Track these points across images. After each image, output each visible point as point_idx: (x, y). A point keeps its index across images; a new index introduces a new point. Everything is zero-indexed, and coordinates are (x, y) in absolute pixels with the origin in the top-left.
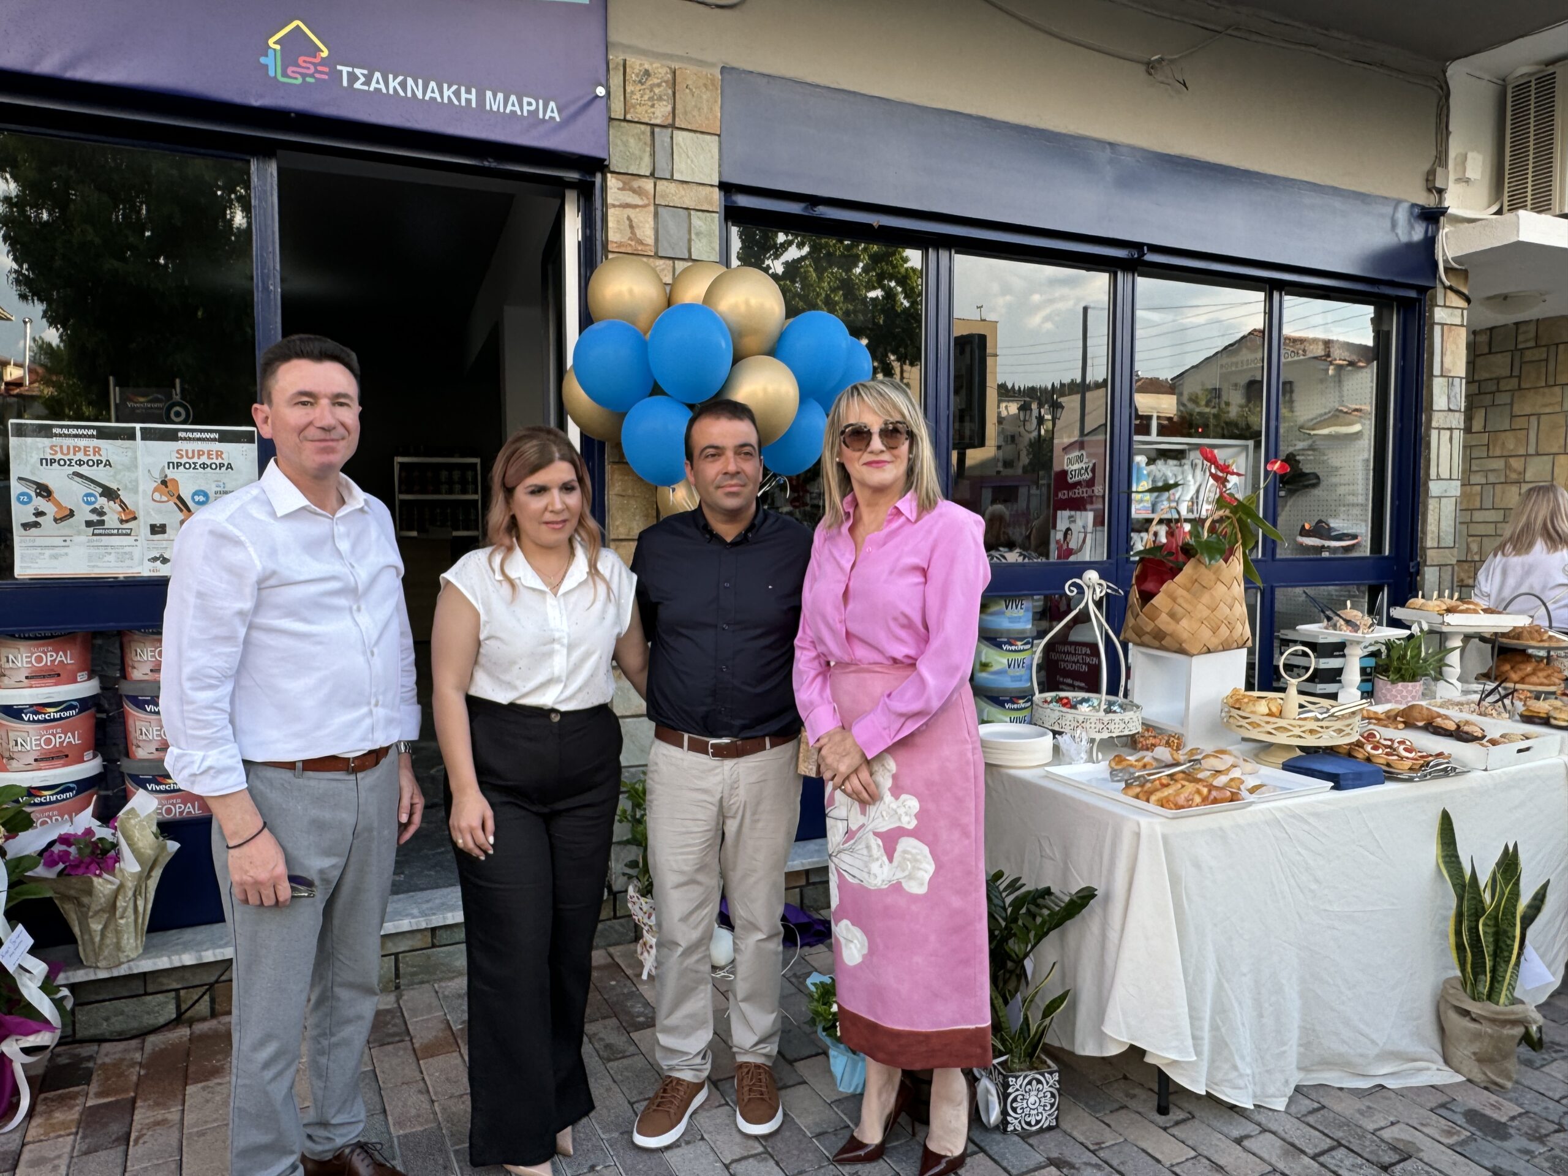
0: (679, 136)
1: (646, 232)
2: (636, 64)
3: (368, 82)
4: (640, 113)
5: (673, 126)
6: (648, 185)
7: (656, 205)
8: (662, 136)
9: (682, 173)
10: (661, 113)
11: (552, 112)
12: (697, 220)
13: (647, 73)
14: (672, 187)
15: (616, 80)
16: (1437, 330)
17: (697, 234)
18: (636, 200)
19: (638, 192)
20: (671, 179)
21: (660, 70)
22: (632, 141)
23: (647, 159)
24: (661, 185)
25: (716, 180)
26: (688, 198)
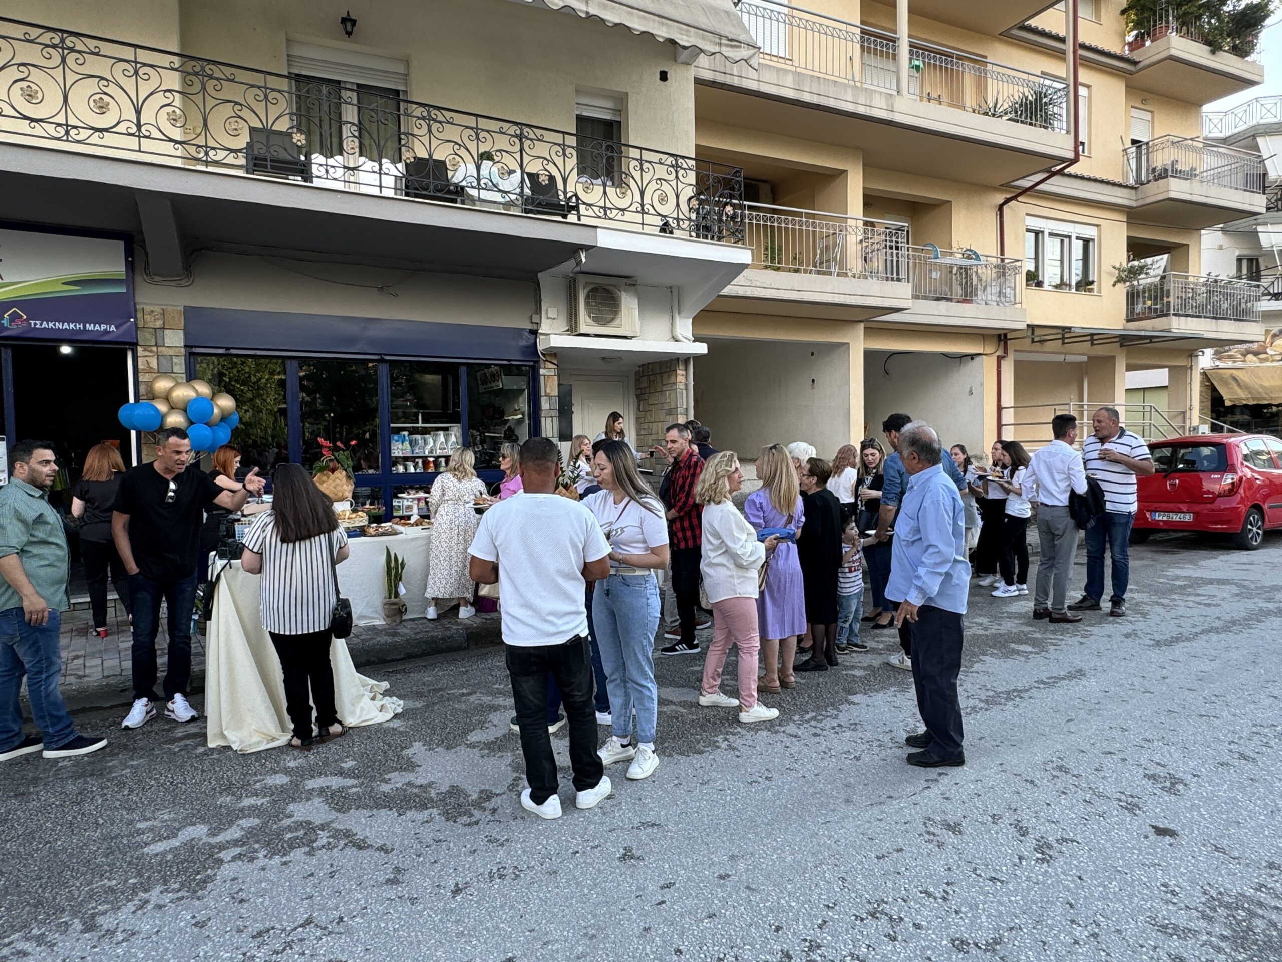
0: (167, 332)
1: (154, 364)
2: (148, 308)
3: (41, 324)
4: (151, 325)
5: (164, 328)
6: (155, 349)
7: (158, 356)
8: (159, 332)
9: (168, 344)
10: (159, 323)
11: (113, 328)
12: (175, 360)
13: (152, 311)
14: (164, 349)
15: (139, 315)
16: (542, 378)
17: (175, 364)
18: (150, 354)
19: (151, 351)
20: (164, 346)
21: (158, 309)
22: (147, 335)
23: (153, 340)
24: (160, 349)
25: (182, 345)
26: (171, 352)
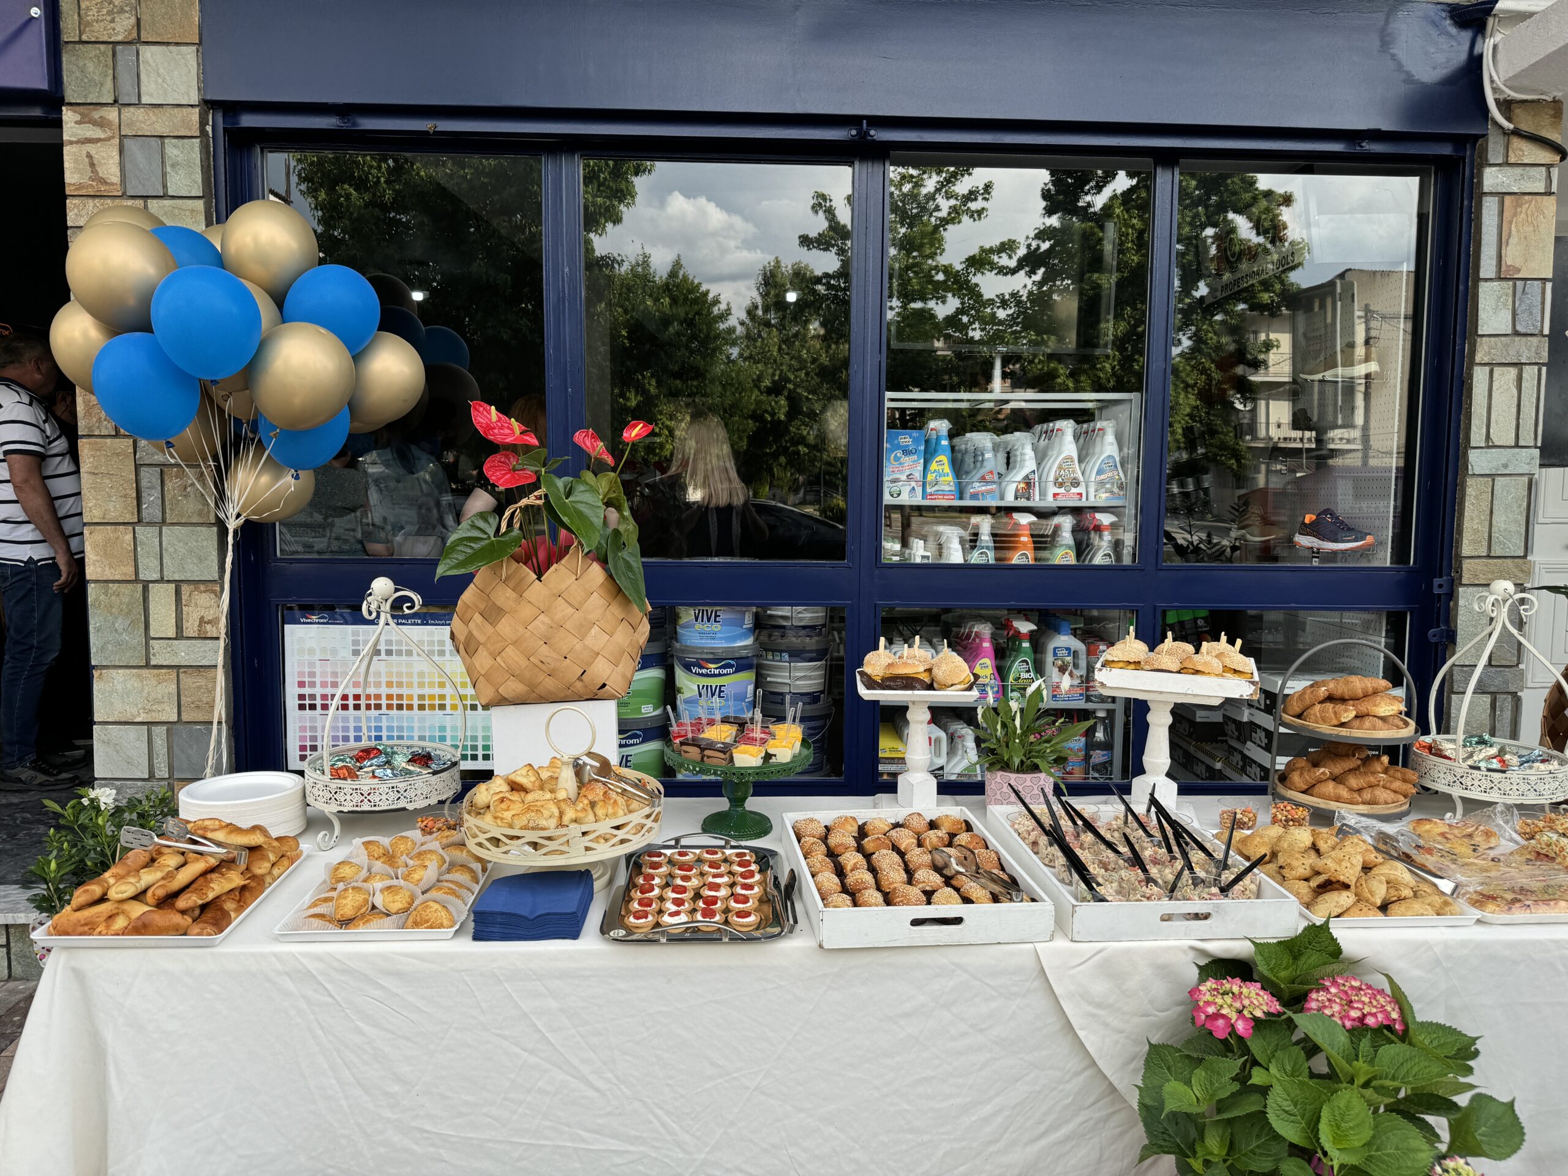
0: (147, 52)
1: (110, 169)
4: (102, 31)
5: (139, 41)
6: (112, 114)
7: (122, 137)
8: (125, 55)
9: (151, 95)
10: (123, 27)
12: (173, 150)
14: (140, 113)
16: (1489, 204)
17: (173, 166)
18: (98, 133)
19: (101, 124)
20: (139, 104)
22: (90, 67)
23: (109, 84)
24: (127, 113)
25: (194, 99)
26: (159, 124)
